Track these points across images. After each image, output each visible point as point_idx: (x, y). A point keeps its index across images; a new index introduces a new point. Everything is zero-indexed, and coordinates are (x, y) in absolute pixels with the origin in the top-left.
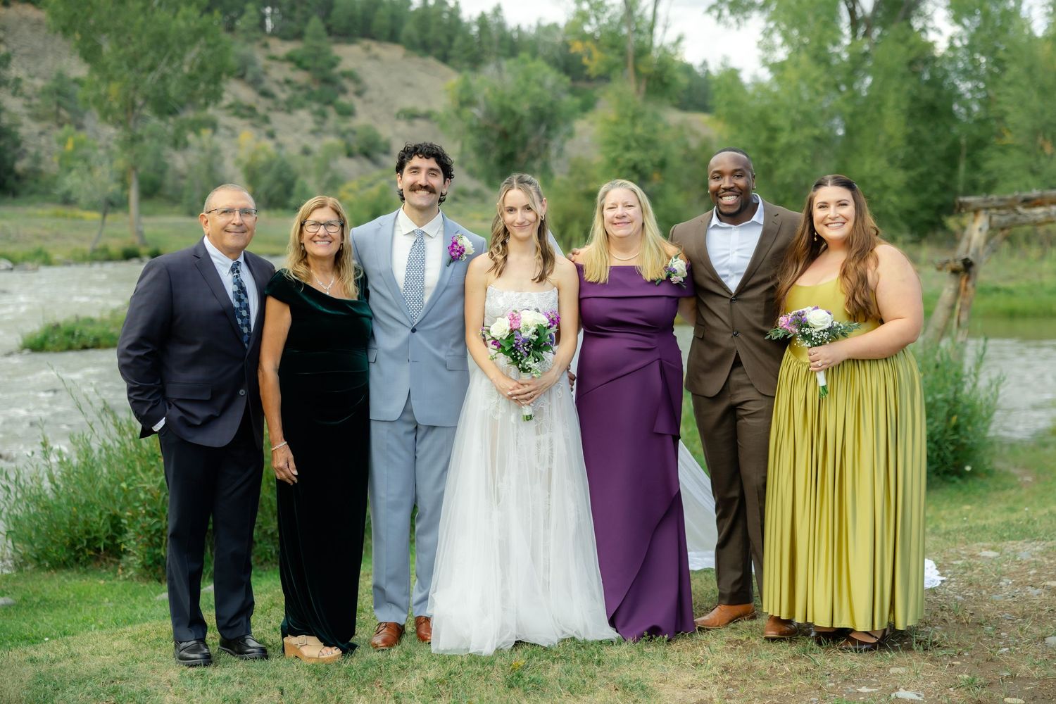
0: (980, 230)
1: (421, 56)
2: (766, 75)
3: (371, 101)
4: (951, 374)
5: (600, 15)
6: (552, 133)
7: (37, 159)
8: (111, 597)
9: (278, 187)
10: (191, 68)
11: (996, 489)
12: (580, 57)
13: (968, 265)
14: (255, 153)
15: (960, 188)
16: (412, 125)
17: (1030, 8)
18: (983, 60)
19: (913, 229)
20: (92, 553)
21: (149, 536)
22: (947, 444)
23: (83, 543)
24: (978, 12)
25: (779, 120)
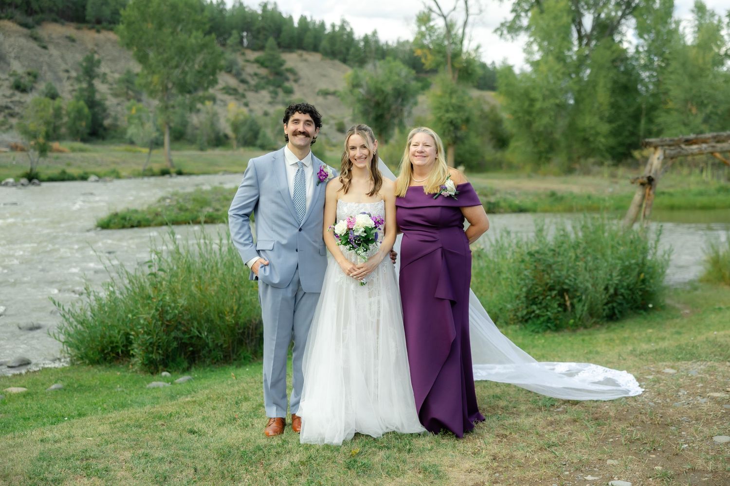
0: (658, 159)
1: (331, 59)
2: (528, 68)
3: (303, 85)
4: (640, 247)
5: (432, 34)
6: (405, 103)
7: (116, 119)
8: (121, 384)
9: (249, 135)
10: (199, 66)
11: (668, 319)
12: (420, 58)
13: (650, 181)
14: (238, 115)
15: (641, 133)
16: (326, 99)
17: (684, 28)
18: (656, 59)
19: (614, 158)
20: (114, 355)
21: (145, 346)
22: (637, 291)
23: (108, 349)
24: (653, 31)
25: (536, 94)
